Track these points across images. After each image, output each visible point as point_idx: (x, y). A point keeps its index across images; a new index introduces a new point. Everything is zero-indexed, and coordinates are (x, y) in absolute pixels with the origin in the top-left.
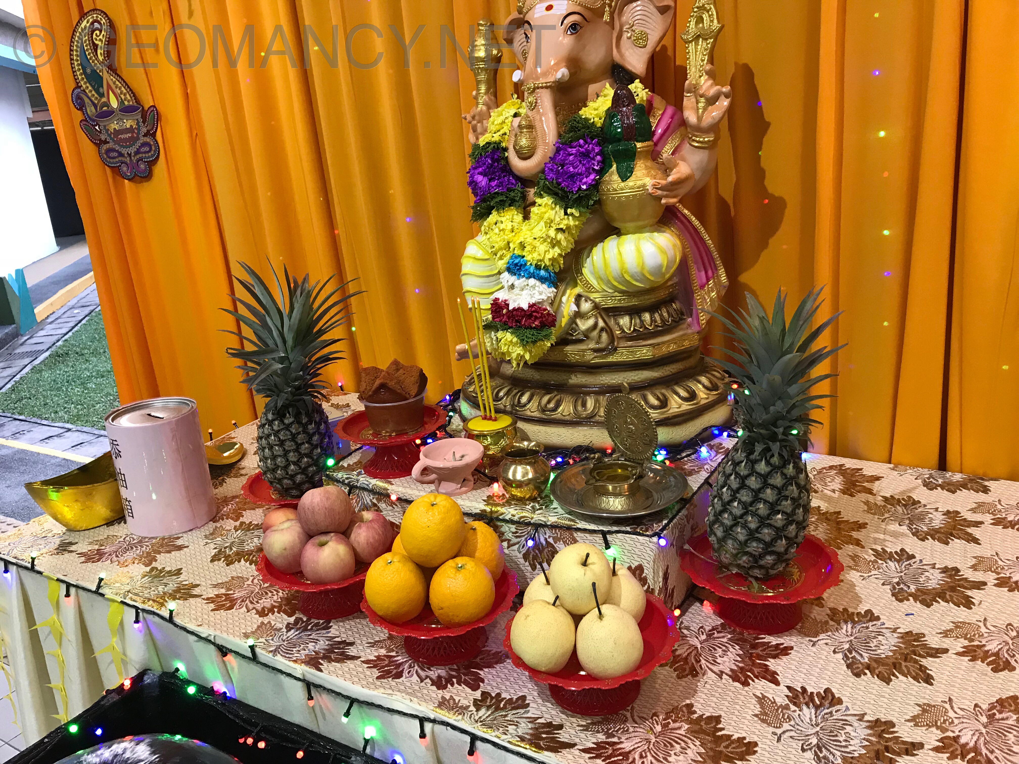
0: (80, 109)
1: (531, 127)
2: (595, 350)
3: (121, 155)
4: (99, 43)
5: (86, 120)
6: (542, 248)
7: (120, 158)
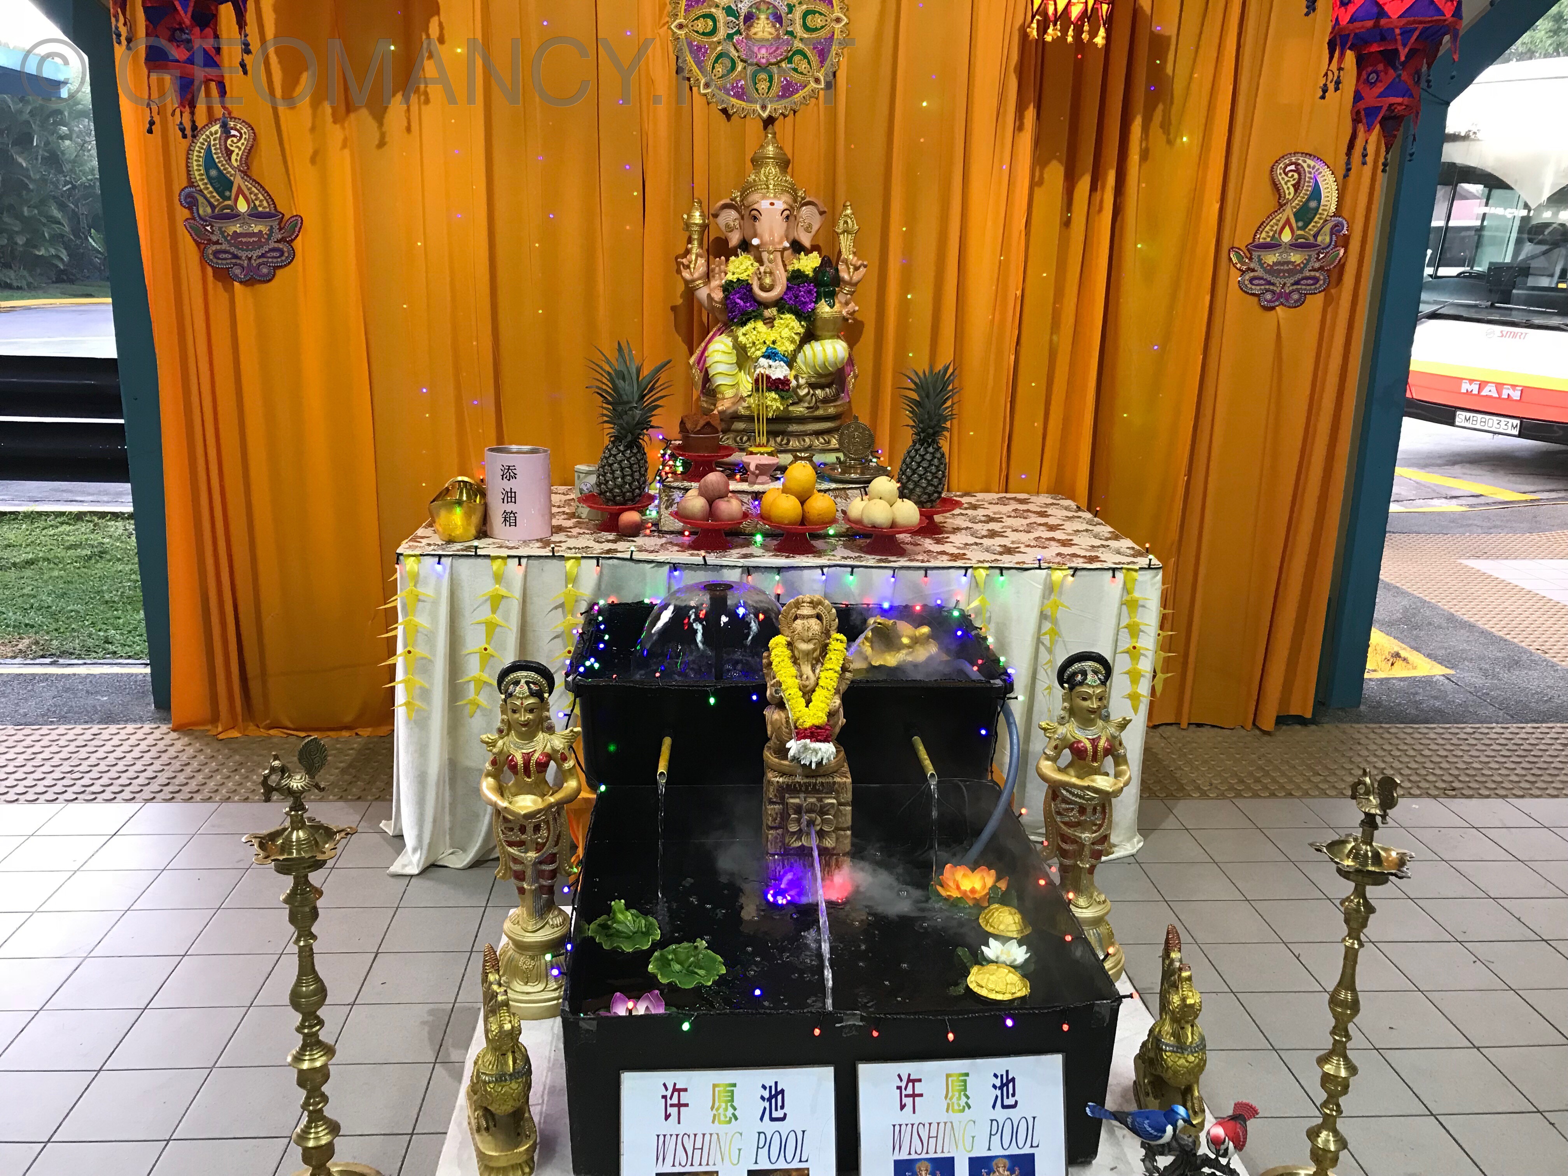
0: (190, 208)
1: (771, 273)
2: (808, 408)
3: (236, 257)
4: (236, 150)
5: (194, 219)
6: (787, 344)
7: (234, 261)
